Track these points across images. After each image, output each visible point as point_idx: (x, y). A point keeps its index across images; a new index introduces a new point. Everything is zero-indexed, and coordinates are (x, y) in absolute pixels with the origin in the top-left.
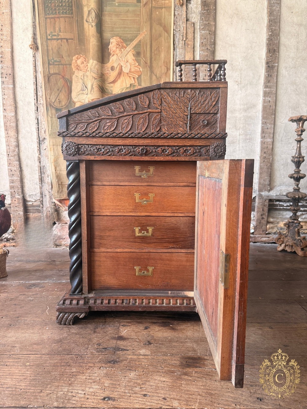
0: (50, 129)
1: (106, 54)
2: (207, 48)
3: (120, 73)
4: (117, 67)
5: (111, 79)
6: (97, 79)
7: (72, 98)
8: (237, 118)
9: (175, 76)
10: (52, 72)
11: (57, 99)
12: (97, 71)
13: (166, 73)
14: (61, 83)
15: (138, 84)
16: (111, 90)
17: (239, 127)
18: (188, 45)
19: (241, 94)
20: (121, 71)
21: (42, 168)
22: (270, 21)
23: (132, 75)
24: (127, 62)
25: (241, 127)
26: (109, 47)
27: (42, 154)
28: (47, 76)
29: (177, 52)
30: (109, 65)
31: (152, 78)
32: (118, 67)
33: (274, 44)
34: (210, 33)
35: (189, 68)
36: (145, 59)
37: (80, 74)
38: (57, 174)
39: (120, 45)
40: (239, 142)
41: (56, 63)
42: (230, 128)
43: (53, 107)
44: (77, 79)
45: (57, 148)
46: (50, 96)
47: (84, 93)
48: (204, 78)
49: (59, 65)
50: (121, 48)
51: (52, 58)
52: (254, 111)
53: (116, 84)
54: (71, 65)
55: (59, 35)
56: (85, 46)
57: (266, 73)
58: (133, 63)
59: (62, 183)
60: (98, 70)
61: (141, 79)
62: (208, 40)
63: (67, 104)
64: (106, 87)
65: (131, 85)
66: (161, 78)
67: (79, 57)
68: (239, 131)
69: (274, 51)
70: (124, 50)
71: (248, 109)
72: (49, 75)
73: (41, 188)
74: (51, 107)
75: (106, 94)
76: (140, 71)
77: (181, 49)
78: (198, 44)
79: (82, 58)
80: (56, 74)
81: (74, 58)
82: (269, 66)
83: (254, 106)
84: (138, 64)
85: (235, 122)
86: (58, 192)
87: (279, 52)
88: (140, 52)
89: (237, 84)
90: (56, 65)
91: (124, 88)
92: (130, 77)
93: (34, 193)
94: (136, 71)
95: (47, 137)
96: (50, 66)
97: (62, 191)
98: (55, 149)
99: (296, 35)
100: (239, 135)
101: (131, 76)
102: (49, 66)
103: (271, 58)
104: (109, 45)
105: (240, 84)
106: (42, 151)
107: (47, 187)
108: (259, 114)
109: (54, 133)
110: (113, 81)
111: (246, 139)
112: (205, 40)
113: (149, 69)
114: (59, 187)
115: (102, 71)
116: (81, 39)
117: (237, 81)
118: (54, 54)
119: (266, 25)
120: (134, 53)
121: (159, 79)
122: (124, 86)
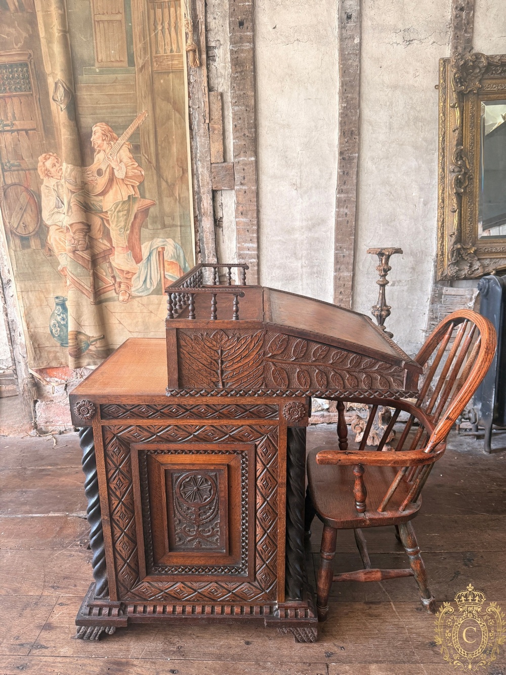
0: (15, 269)
1: (88, 151)
2: (245, 134)
3: (112, 180)
4: (106, 171)
5: (99, 189)
6: (75, 192)
7: (44, 219)
8: (298, 242)
9: (196, 181)
10: (9, 181)
11: (21, 223)
12: (74, 180)
13: (182, 178)
14: (24, 198)
15: (140, 194)
16: (100, 206)
17: (300, 255)
18: (214, 129)
19: (302, 203)
20: (113, 176)
21: (10, 323)
22: (343, 84)
23: (130, 181)
24: (121, 161)
25: (304, 255)
26: (92, 139)
27: (8, 303)
28: (2, 188)
29: (196, 142)
30: (94, 167)
31: (161, 186)
32: (108, 170)
33: (351, 123)
34: (248, 109)
35: (218, 167)
36: (148, 156)
37: (52, 182)
38: (30, 333)
39: (107, 136)
40: (302, 277)
41: (13, 168)
42: (286, 257)
43: (15, 234)
44: (47, 191)
45: (28, 295)
46: (10, 220)
47: (61, 211)
48: (242, 182)
49: (18, 170)
50: (109, 141)
51: (7, 161)
52: (323, 230)
53: (107, 196)
54: (37, 169)
55: (13, 125)
56: (55, 139)
57: (340, 169)
58: (130, 164)
59: (39, 345)
60: (76, 179)
61: (144, 187)
62: (244, 121)
63: (37, 229)
64: (92, 202)
65: (129, 197)
66: (174, 185)
67: (48, 156)
68: (300, 261)
69: (352, 133)
70: (115, 143)
71: (314, 226)
72: (5, 187)
73: (12, 351)
74: (13, 235)
75: (93, 212)
76: (142, 175)
77: (203, 137)
78: (230, 127)
79: (52, 158)
80: (15, 184)
81: (40, 158)
82: (344, 159)
83: (323, 221)
84: (137, 165)
85: (295, 247)
86: (34, 358)
87: (359, 134)
88: (139, 146)
89: (295, 188)
90: (14, 171)
91: (120, 202)
92: (127, 185)
93: (4, 358)
94: (134, 176)
95: (12, 279)
96: (6, 173)
97: (40, 356)
98: (25, 297)
99: (388, 104)
100: (302, 267)
101: (129, 183)
102: (3, 173)
103: (347, 144)
104: (91, 136)
105: (301, 187)
106: (8, 299)
107: (19, 350)
108: (331, 234)
109: (21, 273)
110: (102, 192)
111: (312, 273)
112: (239, 122)
113: (155, 172)
114: (35, 352)
115: (84, 178)
116: (48, 129)
117: (294, 184)
118: (9, 155)
119: (338, 91)
120: (131, 147)
121: (171, 187)
122: (119, 199)
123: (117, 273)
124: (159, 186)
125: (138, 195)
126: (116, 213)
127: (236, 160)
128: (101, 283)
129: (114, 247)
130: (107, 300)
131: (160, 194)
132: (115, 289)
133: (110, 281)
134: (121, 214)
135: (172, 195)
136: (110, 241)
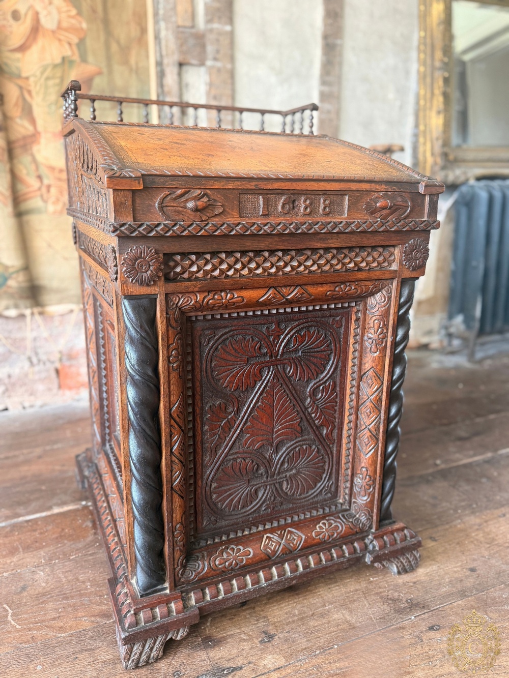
3: (36, 29)
4: (26, 15)
5: (16, 40)
13: (139, 40)
15: (80, 57)
16: (17, 68)
20: (37, 24)
23: (64, 35)
24: (50, 3)
30: (5, 6)
31: (110, 48)
32: (30, 13)
35: (185, 32)
48: (216, 56)
53: (28, 54)
57: (323, 56)
58: (65, 9)
61: (85, 47)
64: (4, 60)
65: (64, 59)
66: (129, 48)
75: (6, 76)
76: (83, 29)
84: (76, 12)
91: (48, 64)
94: (72, 28)
101: (63, 38)
105: (281, 73)
110: (21, 47)
113: (101, 26)
117: (273, 68)
121: (125, 51)
122: (48, 60)
123: (44, 171)
124: (107, 47)
125: (76, 58)
126: (42, 80)
127: (210, 26)
128: (20, 187)
129: (39, 133)
130: (28, 212)
131: (109, 58)
132: (42, 196)
133: (34, 183)
134: (51, 83)
135: (125, 62)
136: (33, 122)
